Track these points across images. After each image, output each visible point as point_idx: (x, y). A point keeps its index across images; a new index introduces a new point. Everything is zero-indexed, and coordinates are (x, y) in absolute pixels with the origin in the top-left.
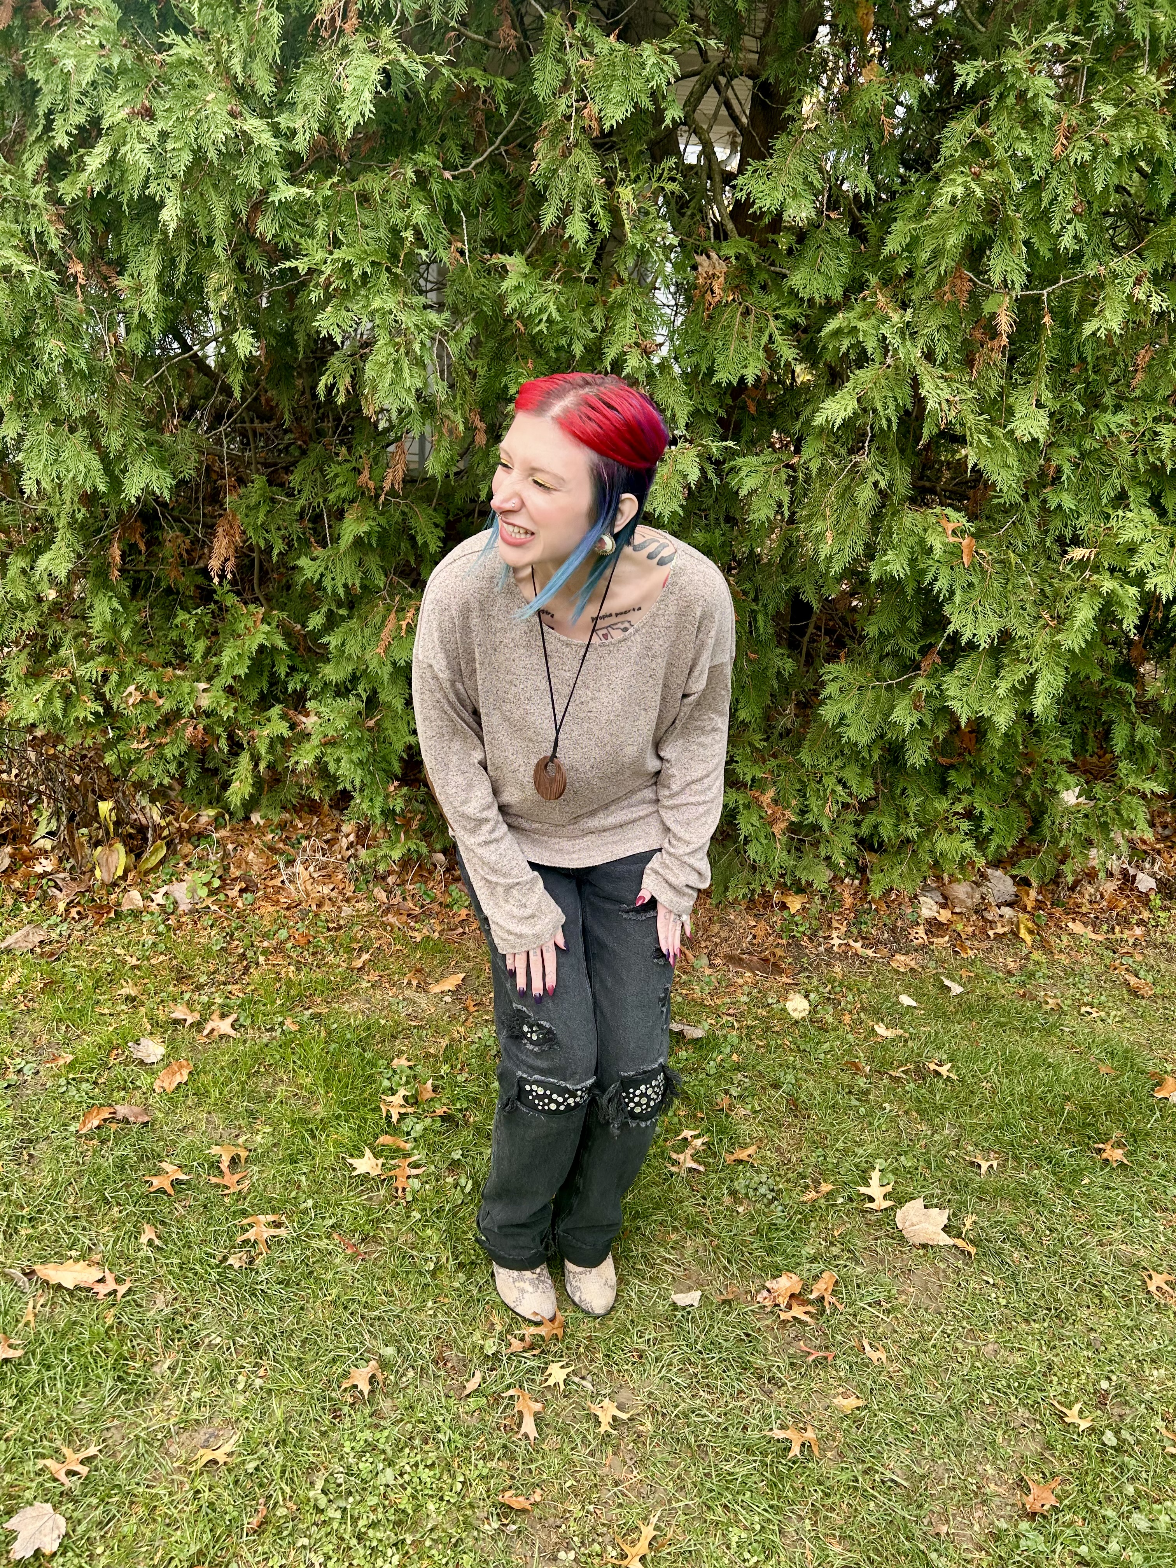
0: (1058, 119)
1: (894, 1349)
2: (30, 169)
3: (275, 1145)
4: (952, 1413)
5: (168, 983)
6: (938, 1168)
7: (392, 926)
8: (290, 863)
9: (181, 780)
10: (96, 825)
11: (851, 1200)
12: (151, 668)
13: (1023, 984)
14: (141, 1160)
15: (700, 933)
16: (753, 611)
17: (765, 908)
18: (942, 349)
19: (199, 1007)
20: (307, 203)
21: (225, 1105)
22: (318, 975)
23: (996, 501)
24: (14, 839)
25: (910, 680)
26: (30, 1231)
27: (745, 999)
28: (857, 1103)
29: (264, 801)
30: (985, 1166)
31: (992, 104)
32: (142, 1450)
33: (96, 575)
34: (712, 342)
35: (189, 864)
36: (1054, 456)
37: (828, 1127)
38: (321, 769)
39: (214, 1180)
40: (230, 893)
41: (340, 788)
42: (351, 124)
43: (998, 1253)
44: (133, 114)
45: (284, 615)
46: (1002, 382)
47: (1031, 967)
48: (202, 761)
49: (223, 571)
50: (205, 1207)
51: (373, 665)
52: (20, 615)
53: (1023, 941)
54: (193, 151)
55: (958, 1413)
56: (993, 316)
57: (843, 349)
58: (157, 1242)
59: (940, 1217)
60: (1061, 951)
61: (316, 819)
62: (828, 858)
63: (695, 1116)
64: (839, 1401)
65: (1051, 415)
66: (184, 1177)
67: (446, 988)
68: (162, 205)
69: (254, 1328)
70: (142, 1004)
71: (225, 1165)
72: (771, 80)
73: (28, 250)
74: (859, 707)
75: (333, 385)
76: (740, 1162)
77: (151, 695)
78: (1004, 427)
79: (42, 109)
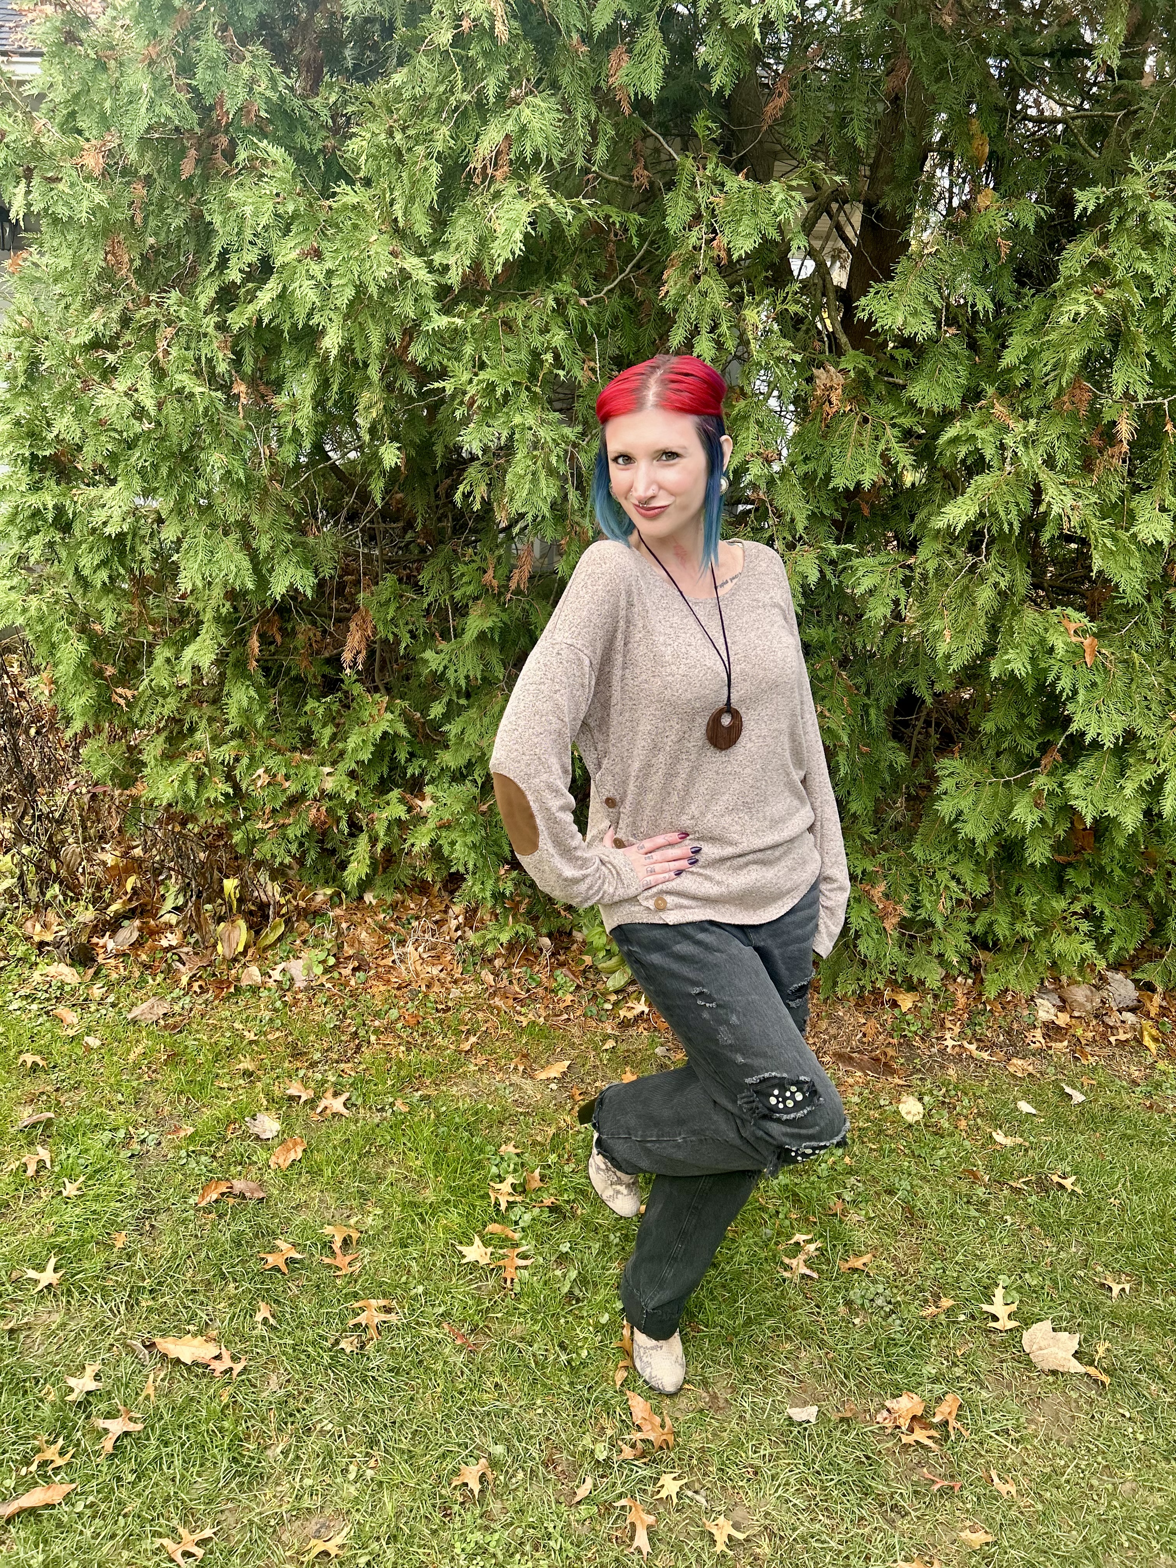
1: (1025, 1483)
2: (203, 301)
3: (385, 1228)
4: (1089, 1554)
5: (283, 1059)
7: (499, 1009)
8: (402, 943)
9: (301, 861)
10: (220, 901)
11: (973, 1317)
12: (280, 752)
13: (1149, 1095)
14: (256, 1236)
16: (865, 705)
17: (874, 1005)
18: (1063, 455)
19: (312, 1085)
20: (456, 330)
21: (337, 1184)
22: (427, 1057)
23: (1118, 602)
24: (142, 913)
25: (1029, 778)
26: (151, 1303)
27: (856, 1099)
28: (977, 1214)
29: (378, 881)
30: (1116, 1289)
31: (1112, 227)
32: (255, 1536)
33: (235, 665)
34: (829, 450)
35: (305, 942)
37: (946, 1238)
38: (436, 852)
39: (327, 1261)
40: (343, 971)
41: (453, 870)
42: (501, 260)
43: (1134, 1385)
44: (304, 255)
45: (406, 704)
46: (1124, 487)
47: (1157, 1076)
48: (322, 841)
49: (355, 663)
50: (318, 1287)
52: (160, 700)
53: (1147, 1048)
54: (355, 286)
55: (1095, 1555)
56: (1114, 423)
57: (961, 456)
58: (272, 1321)
59: (1070, 1342)
61: (426, 900)
62: (941, 956)
63: (807, 1219)
64: (966, 1535)
65: (1175, 518)
66: (298, 1256)
67: (552, 1075)
68: (323, 333)
69: (366, 1416)
70: (259, 1079)
71: (337, 1245)
72: (888, 208)
73: (198, 374)
74: (975, 803)
75: (470, 493)
76: (855, 1270)
77: (279, 778)
78: (1127, 530)
79: (218, 249)
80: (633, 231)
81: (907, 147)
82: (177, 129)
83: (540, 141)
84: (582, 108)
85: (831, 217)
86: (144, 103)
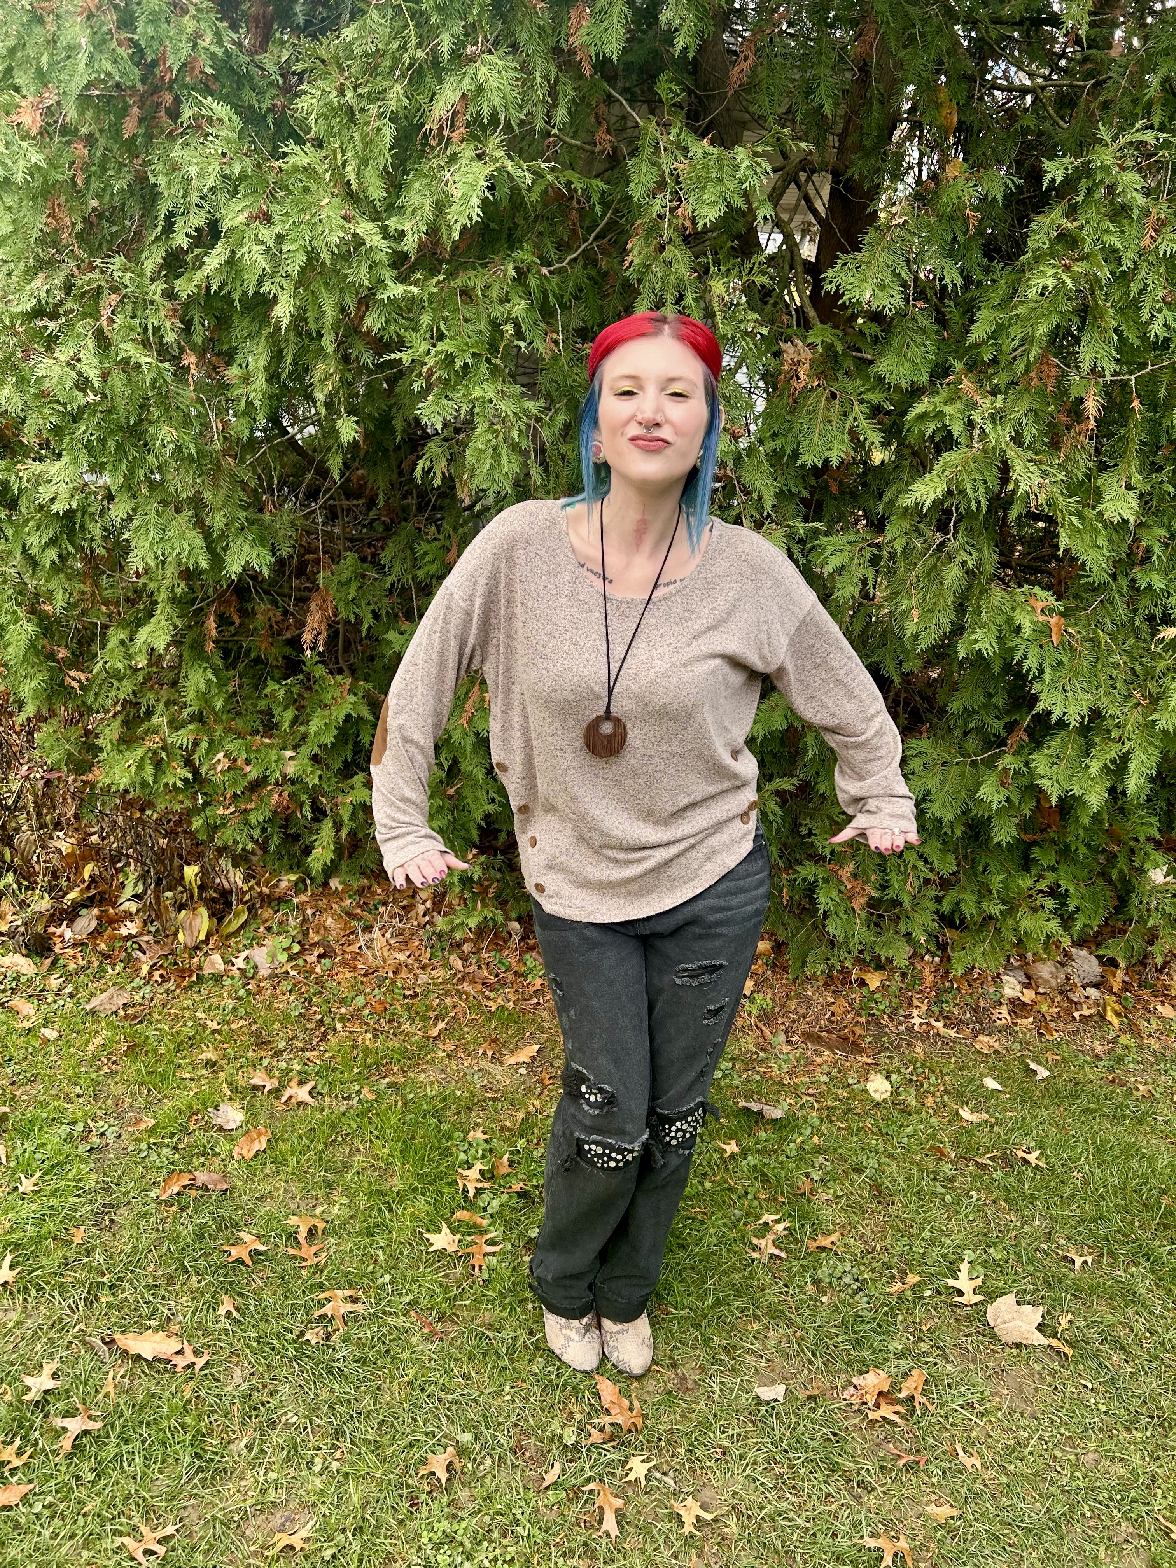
0: (1147, 213)
1: (989, 1456)
2: (149, 267)
3: (351, 1217)
4: (1051, 1525)
5: (247, 1048)
6: (1030, 1261)
7: (468, 995)
8: (368, 929)
9: (264, 847)
10: (180, 888)
11: (939, 1293)
12: (240, 735)
13: (1111, 1070)
14: (219, 1228)
15: (777, 1010)
17: (843, 984)
18: (1030, 433)
19: (277, 1073)
20: (413, 299)
21: (302, 1174)
22: (395, 1043)
23: (1084, 580)
24: (101, 901)
25: (996, 757)
26: (110, 1299)
27: (824, 1078)
28: (943, 1190)
29: (344, 866)
30: (1079, 1261)
31: (1080, 199)
32: (219, 1532)
33: (191, 647)
34: (797, 426)
35: (269, 929)
36: (1145, 537)
37: (913, 1214)
39: (292, 1252)
40: (308, 958)
42: (459, 226)
43: (1096, 1356)
44: (252, 218)
45: (369, 686)
46: (1091, 465)
47: (1119, 1051)
48: (285, 827)
49: (315, 643)
50: (283, 1278)
51: (456, 736)
52: (116, 683)
53: (1110, 1023)
54: (307, 252)
55: (1059, 1526)
56: (1081, 400)
57: (929, 432)
58: (235, 1314)
59: (1034, 1315)
60: (1150, 1035)
62: (908, 934)
63: (776, 1200)
64: (932, 1509)
65: (1141, 496)
66: (262, 1248)
67: (522, 1060)
68: (275, 300)
69: (331, 1407)
70: (222, 1069)
71: (302, 1236)
72: (856, 177)
73: (145, 344)
74: (943, 783)
75: (430, 469)
76: (823, 1249)
77: (239, 762)
78: (1094, 508)
79: (163, 212)
80: (595, 198)
81: (875, 114)
82: (118, 86)
83: (497, 100)
84: (540, 68)
85: (799, 188)
86: (82, 58)
